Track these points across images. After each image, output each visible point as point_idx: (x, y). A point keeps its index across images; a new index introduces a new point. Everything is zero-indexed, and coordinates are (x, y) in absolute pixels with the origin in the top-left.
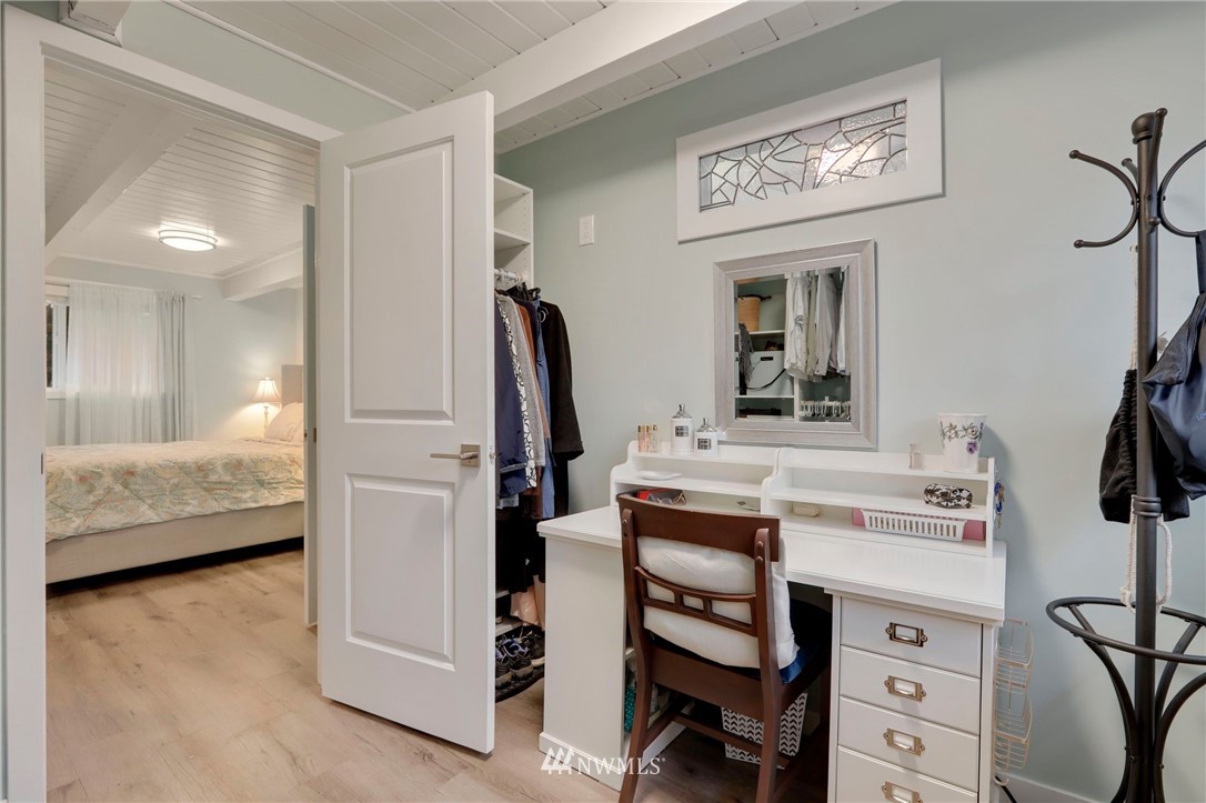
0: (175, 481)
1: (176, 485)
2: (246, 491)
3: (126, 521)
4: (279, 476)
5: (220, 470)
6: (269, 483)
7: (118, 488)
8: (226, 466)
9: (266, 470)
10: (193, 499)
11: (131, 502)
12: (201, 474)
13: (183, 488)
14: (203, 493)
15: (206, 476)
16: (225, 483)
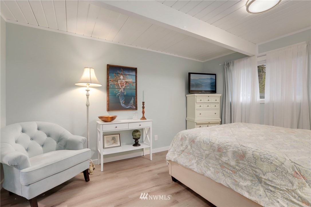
0: (207, 152)
1: (208, 155)
2: (245, 179)
3: (187, 164)
4: (278, 181)
5: (230, 154)
6: (266, 184)
7: (189, 147)
8: (234, 153)
9: (264, 169)
10: (213, 168)
11: (191, 156)
12: (218, 153)
13: (210, 159)
14: (219, 167)
15: (221, 156)
16: (231, 166)
